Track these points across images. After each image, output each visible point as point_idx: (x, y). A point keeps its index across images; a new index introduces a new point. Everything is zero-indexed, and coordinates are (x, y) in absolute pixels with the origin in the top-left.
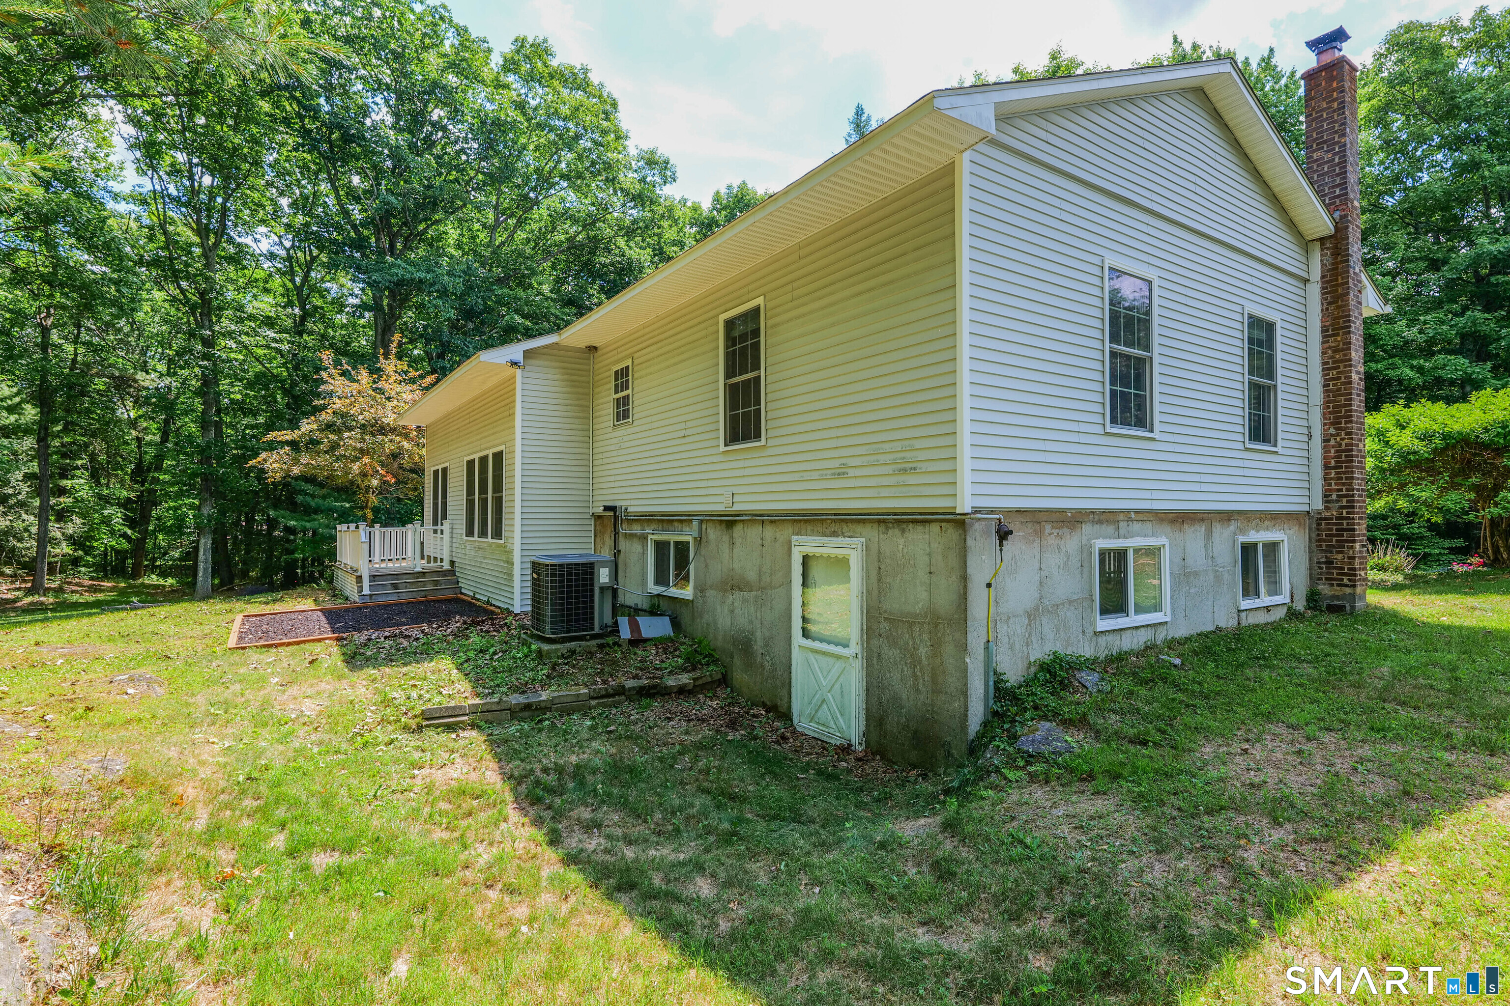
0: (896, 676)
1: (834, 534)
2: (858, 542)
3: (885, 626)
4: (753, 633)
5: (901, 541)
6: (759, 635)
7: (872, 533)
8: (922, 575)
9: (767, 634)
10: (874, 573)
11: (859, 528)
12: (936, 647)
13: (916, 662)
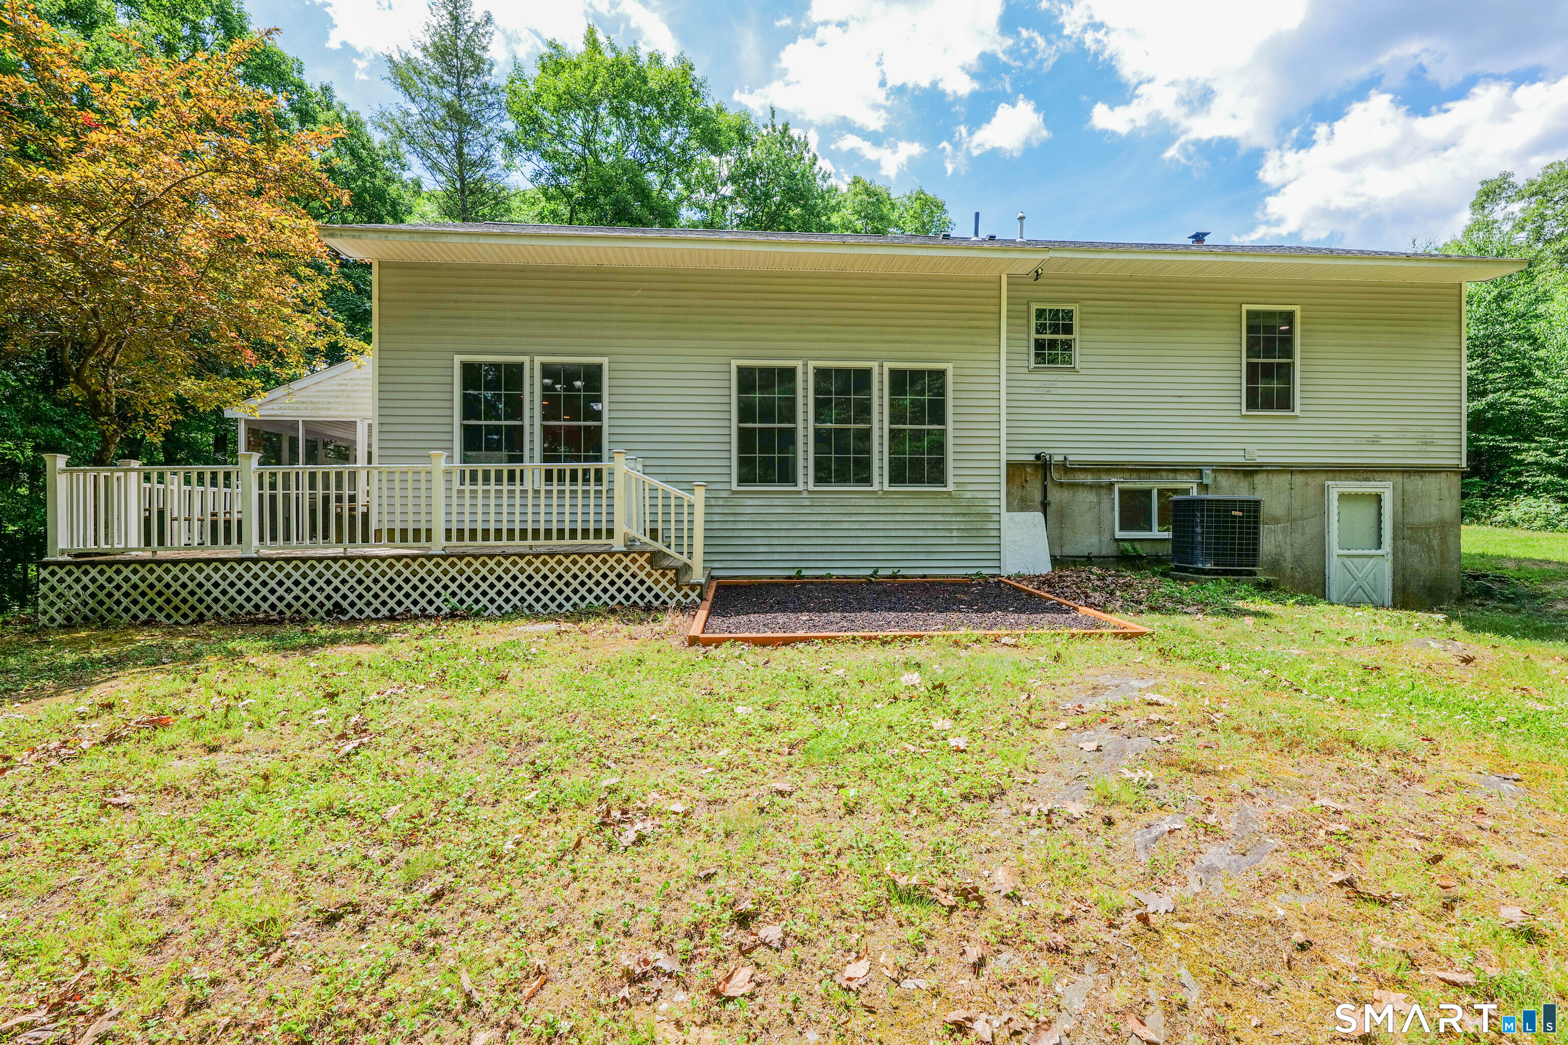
0: (1416, 560)
1: (1367, 479)
2: (1389, 484)
3: (1407, 533)
4: (1281, 555)
5: (1420, 483)
6: (1288, 555)
7: (1398, 478)
8: (1435, 500)
9: (1298, 553)
10: (1399, 503)
11: (1388, 476)
12: (1443, 540)
13: (1430, 548)
